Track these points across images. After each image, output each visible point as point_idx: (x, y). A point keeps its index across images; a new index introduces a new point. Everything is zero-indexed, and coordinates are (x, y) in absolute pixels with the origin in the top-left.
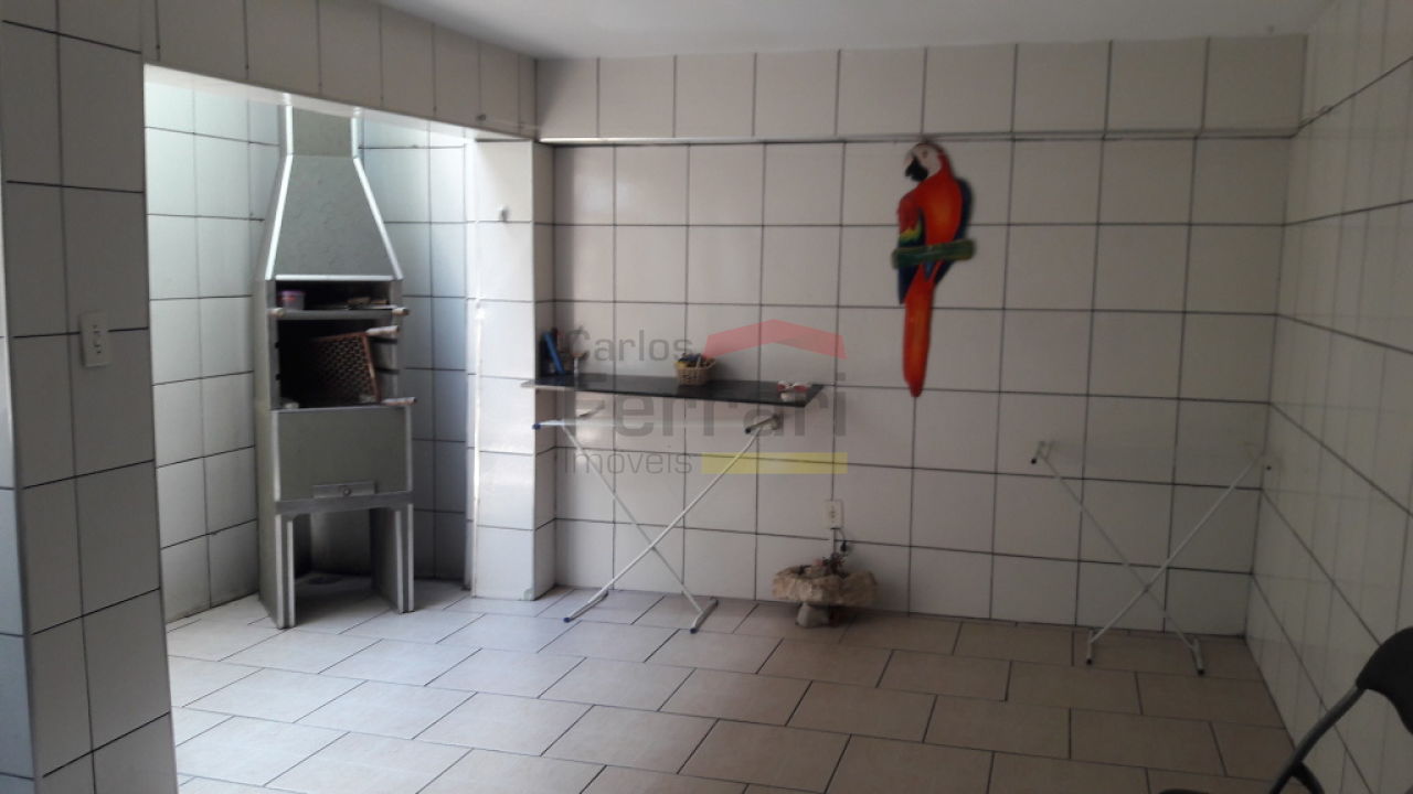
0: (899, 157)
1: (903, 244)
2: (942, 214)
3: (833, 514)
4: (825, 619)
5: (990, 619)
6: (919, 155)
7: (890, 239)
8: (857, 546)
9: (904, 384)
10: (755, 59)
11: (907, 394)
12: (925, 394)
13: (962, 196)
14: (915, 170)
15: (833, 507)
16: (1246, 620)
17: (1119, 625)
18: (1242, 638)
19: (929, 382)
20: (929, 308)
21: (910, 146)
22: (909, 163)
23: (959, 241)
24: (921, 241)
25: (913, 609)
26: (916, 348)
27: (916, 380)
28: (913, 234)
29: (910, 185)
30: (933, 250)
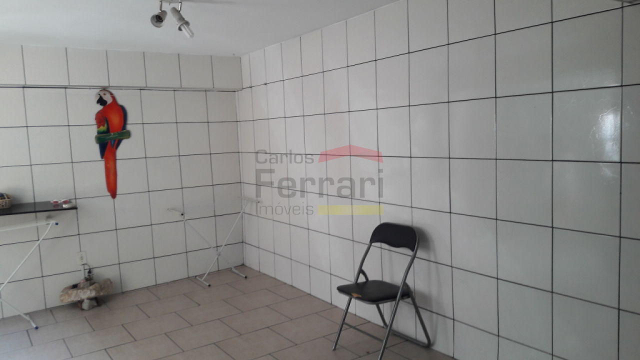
0: (93, 95)
1: (99, 133)
2: (115, 119)
3: (82, 258)
4: (95, 304)
5: (156, 285)
6: (102, 94)
7: (93, 131)
8: (94, 270)
9: (109, 194)
10: (22, 48)
11: (110, 198)
12: (118, 197)
13: (123, 112)
14: (101, 101)
15: (81, 255)
16: (243, 258)
17: (211, 271)
18: (243, 265)
19: (119, 191)
20: (115, 160)
21: (97, 91)
22: (98, 97)
23: (125, 131)
24: (108, 131)
25: (124, 291)
26: (112, 177)
27: (113, 191)
28: (103, 128)
29: (100, 108)
30: (114, 135)
